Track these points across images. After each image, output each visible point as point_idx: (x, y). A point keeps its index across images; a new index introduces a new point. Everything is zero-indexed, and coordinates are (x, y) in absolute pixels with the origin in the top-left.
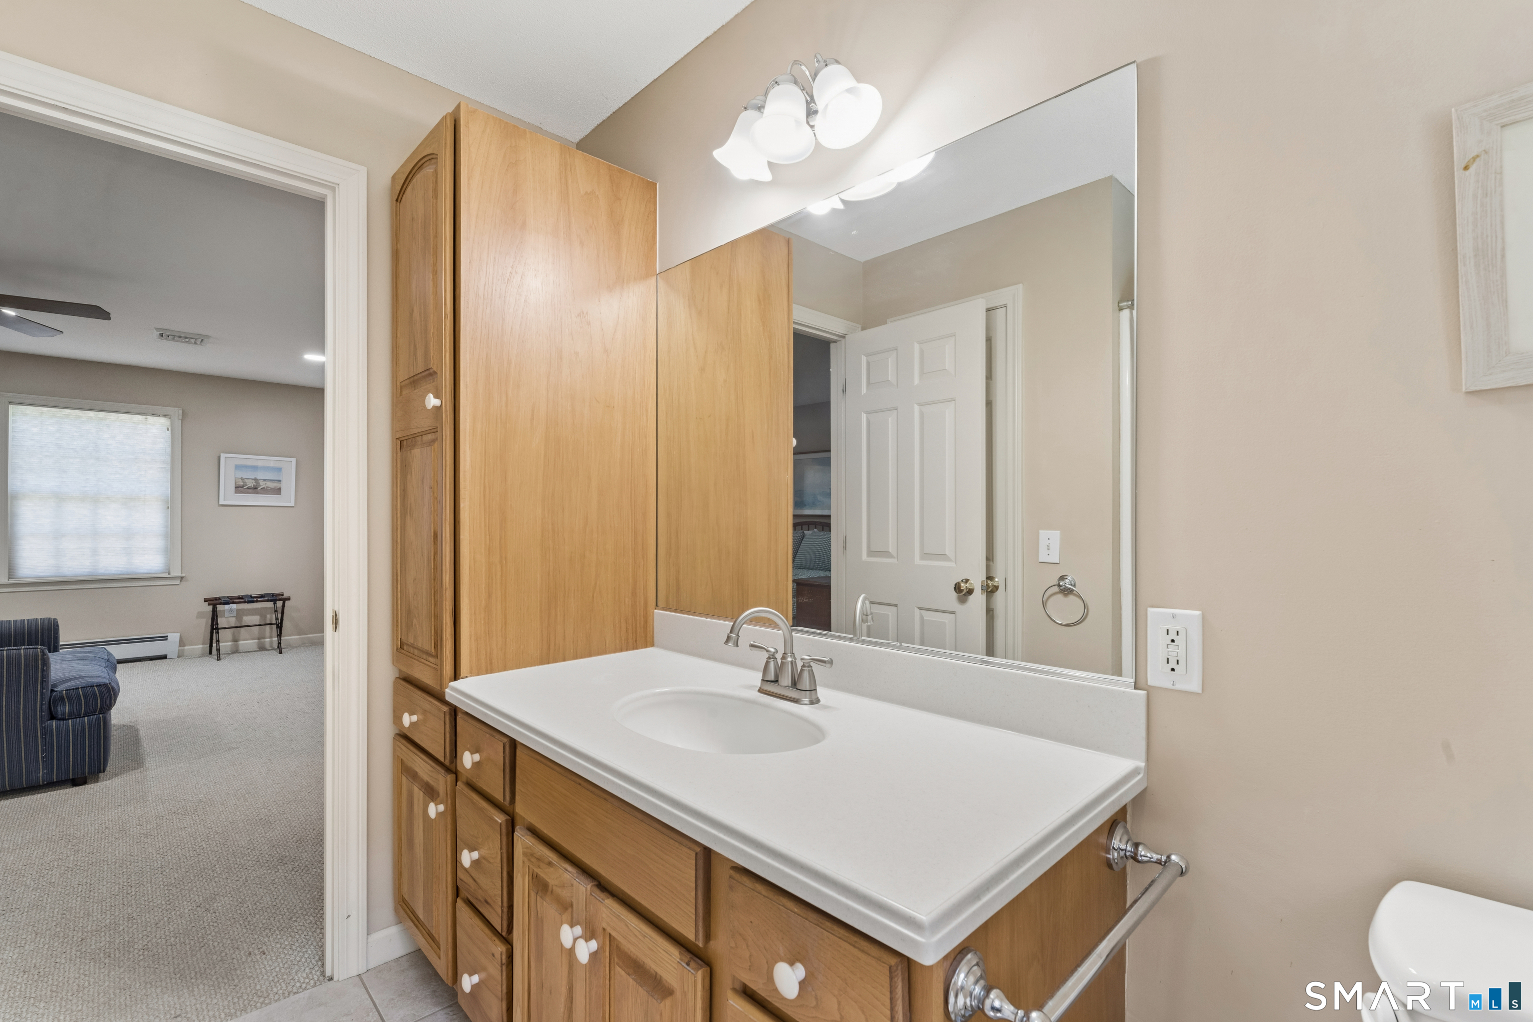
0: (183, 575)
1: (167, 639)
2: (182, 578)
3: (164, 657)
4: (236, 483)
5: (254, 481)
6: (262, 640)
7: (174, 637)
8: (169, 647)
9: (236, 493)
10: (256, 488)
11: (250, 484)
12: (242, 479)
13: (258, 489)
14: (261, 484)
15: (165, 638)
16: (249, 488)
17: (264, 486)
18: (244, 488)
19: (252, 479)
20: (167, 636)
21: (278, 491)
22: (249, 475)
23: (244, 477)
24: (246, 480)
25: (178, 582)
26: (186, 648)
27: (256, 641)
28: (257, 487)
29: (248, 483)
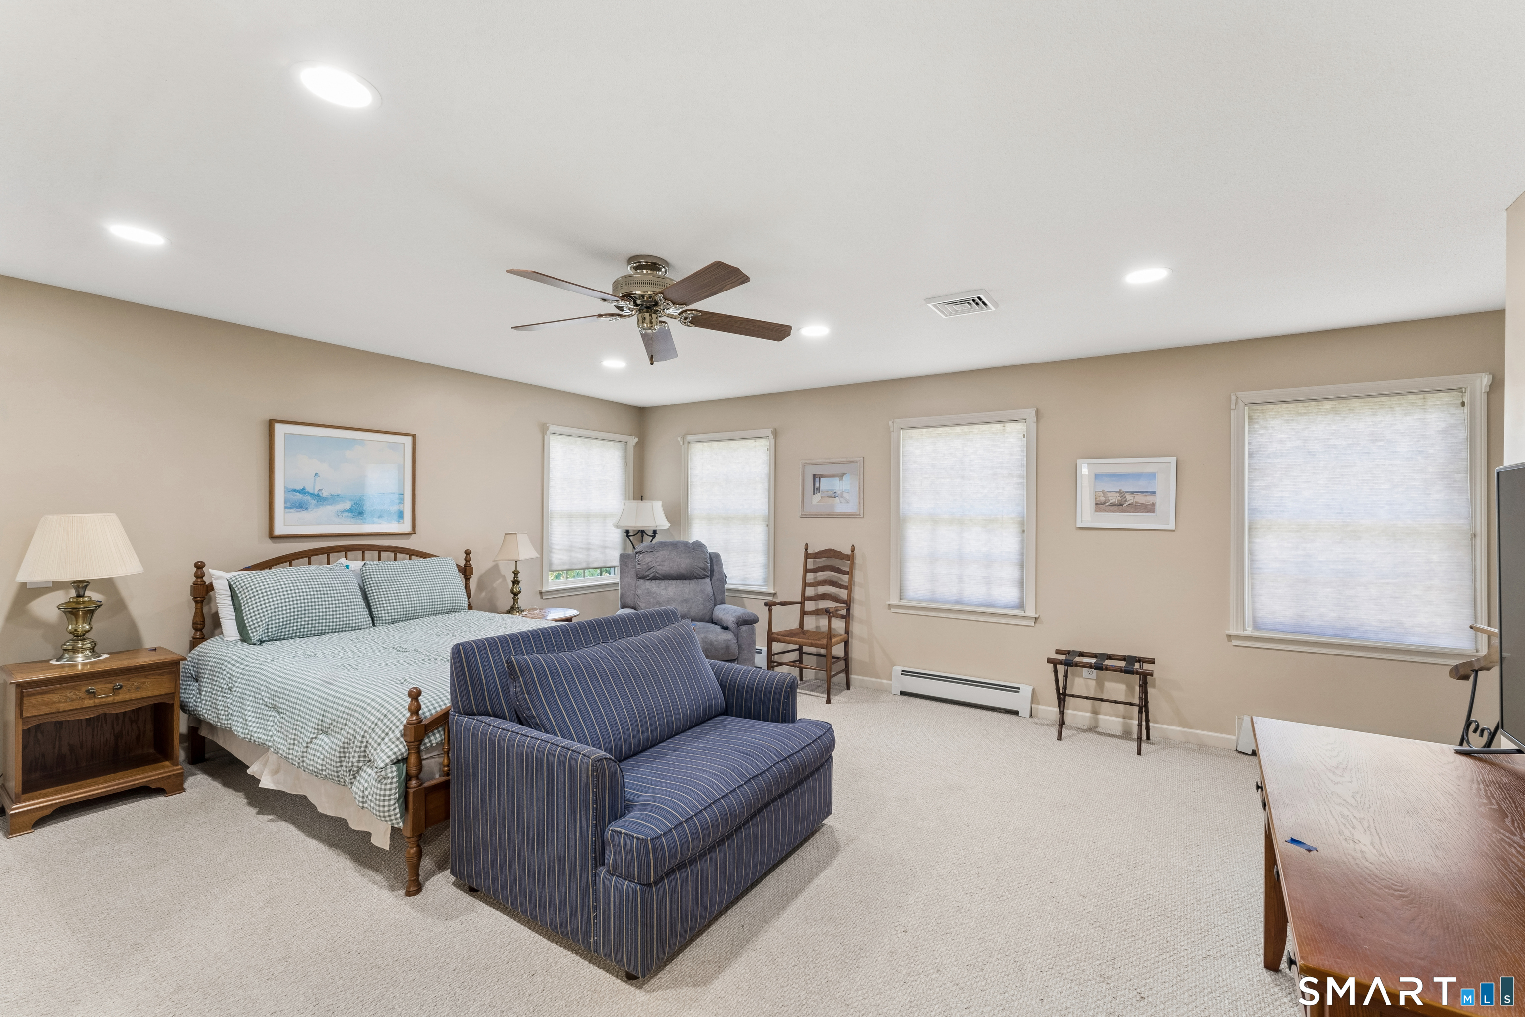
0: (1037, 616)
1: (1018, 692)
2: (1036, 619)
3: (1016, 713)
4: (1095, 498)
5: (1118, 495)
6: (1129, 721)
7: (1026, 691)
8: (1020, 701)
9: (1096, 511)
10: (1121, 505)
11: (1114, 498)
12: (1103, 492)
13: (1124, 505)
14: (1128, 499)
15: (1016, 690)
16: (1112, 505)
17: (1131, 501)
18: (1106, 504)
19: (1116, 492)
20: (1019, 688)
21: (1149, 509)
22: (1111, 487)
23: (1106, 489)
24: (1109, 494)
25: (1032, 623)
26: (1040, 707)
27: (1121, 720)
28: (1122, 502)
29: (1110, 498)
